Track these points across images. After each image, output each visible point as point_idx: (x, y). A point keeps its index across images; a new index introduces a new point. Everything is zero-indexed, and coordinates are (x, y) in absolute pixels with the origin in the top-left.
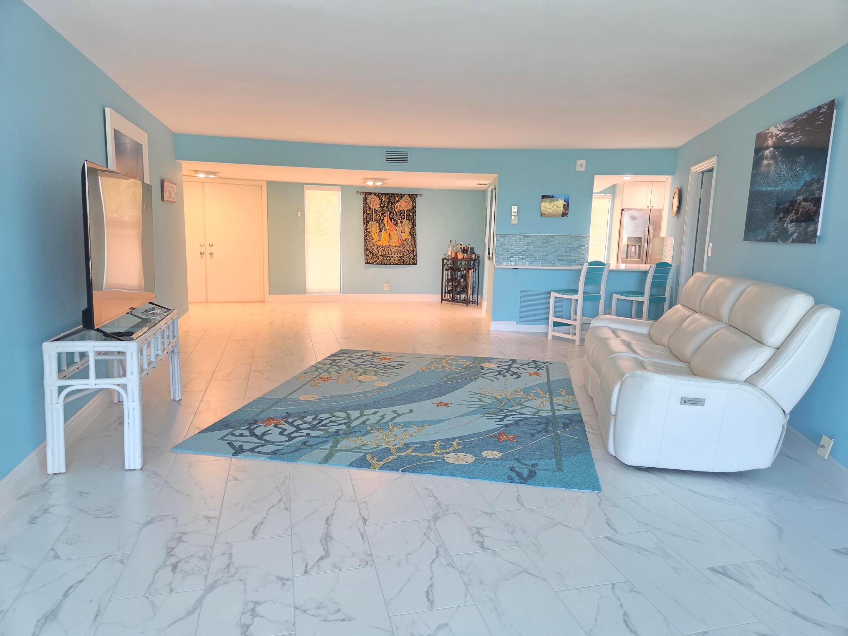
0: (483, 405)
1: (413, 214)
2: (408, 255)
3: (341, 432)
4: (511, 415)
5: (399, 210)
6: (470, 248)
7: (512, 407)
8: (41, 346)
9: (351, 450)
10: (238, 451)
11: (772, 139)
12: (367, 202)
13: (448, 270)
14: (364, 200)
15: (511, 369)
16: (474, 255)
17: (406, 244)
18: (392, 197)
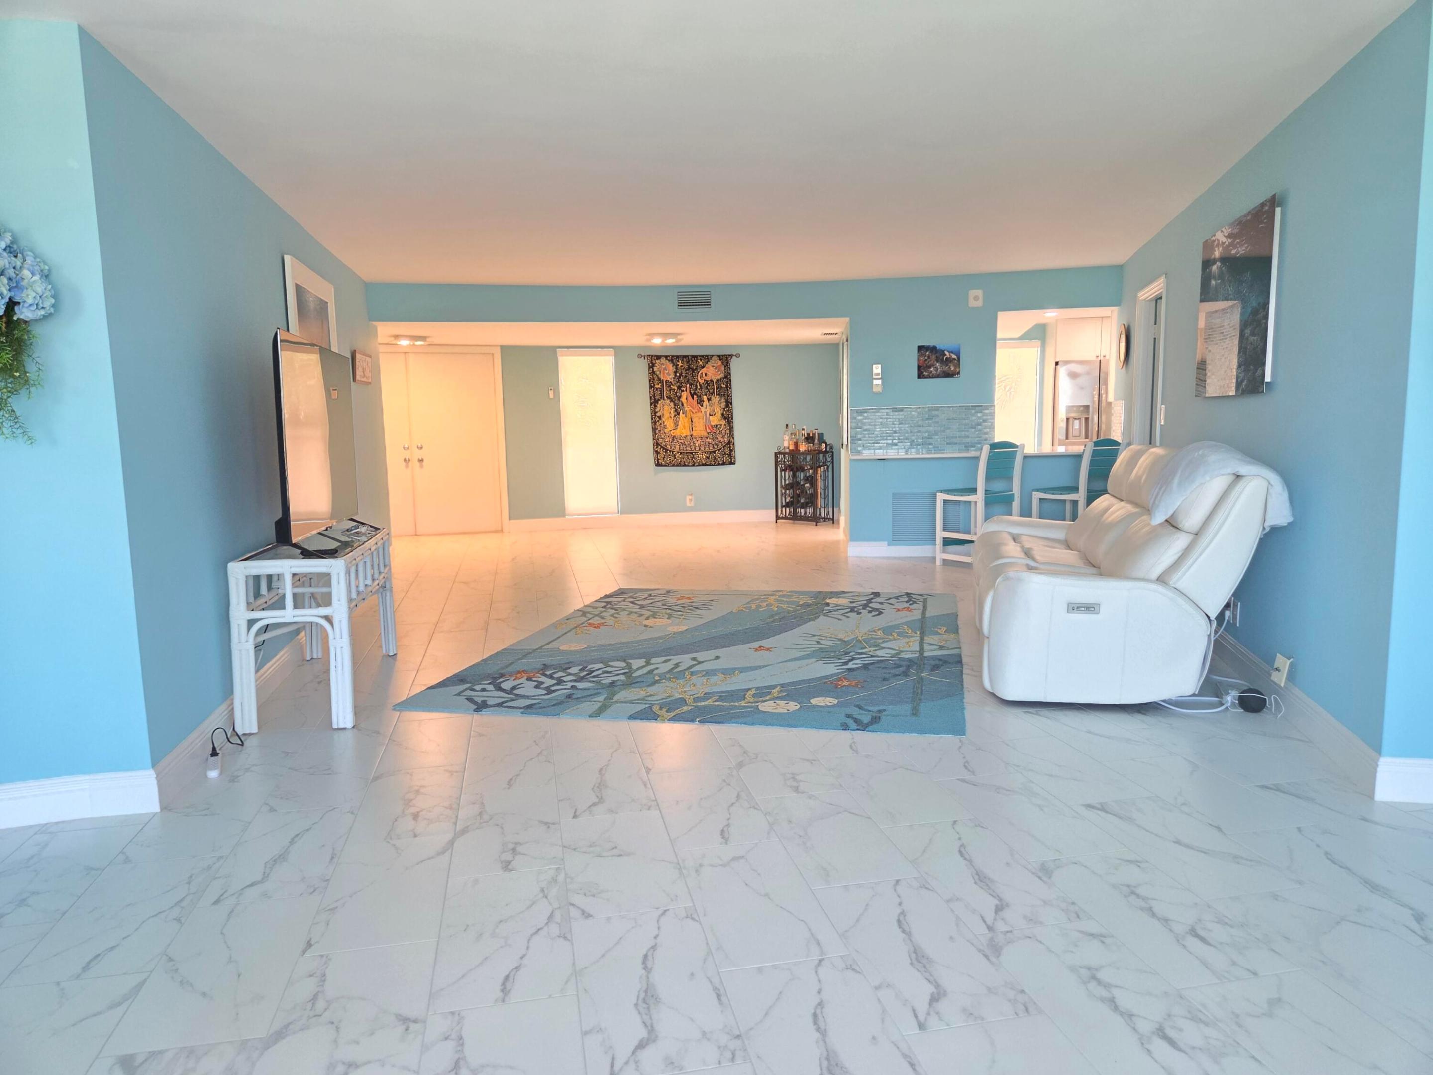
0: (821, 649)
1: (727, 386)
2: (721, 449)
3: (619, 683)
4: (859, 659)
5: (705, 380)
6: (818, 434)
7: (862, 649)
8: (226, 567)
9: (632, 702)
10: (481, 707)
11: (1218, 249)
12: (655, 370)
13: (785, 470)
14: (650, 368)
15: (870, 605)
16: (824, 446)
17: (718, 432)
18: (692, 361)
